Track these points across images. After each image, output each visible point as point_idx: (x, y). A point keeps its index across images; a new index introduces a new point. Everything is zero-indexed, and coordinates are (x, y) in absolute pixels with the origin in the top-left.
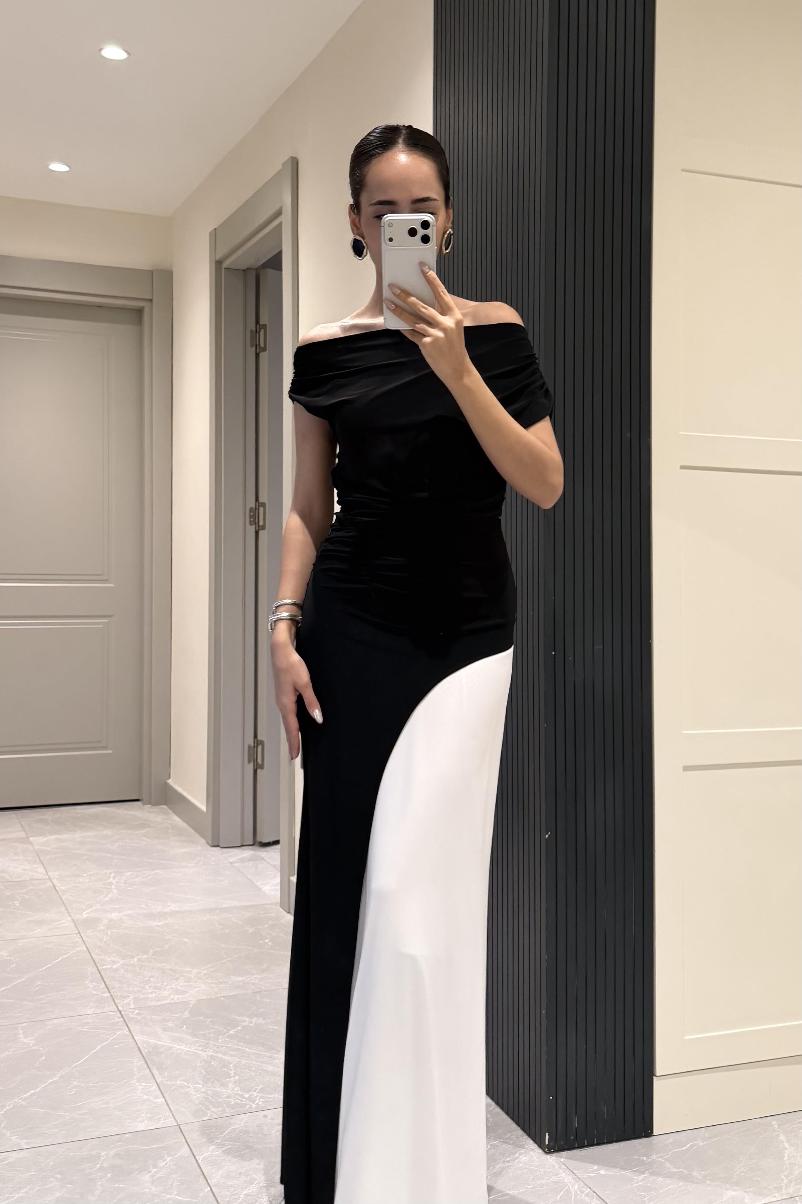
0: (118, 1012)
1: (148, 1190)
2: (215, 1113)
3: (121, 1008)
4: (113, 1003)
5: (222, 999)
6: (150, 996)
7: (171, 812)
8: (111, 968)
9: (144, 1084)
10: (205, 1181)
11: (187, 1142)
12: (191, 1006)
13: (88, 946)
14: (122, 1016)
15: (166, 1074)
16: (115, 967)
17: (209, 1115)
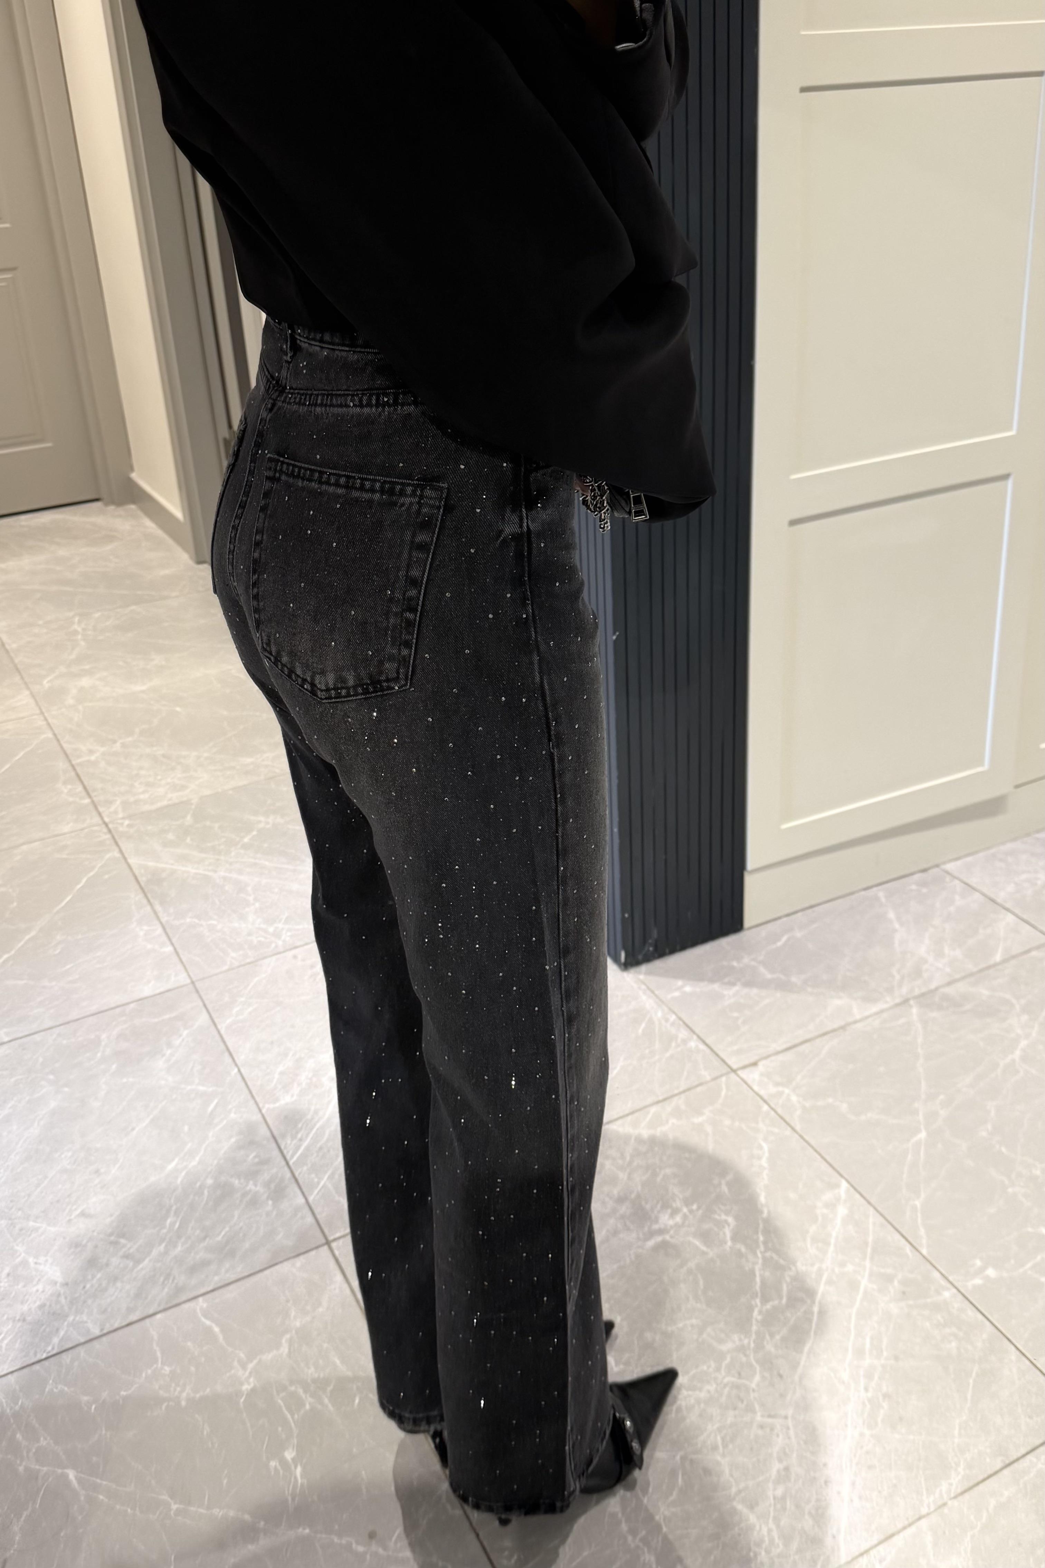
0: (104, 826)
1: (163, 1082)
2: (236, 960)
3: (107, 820)
4: (95, 813)
5: (231, 792)
6: (142, 797)
7: (140, 513)
8: (89, 761)
9: (145, 928)
10: (230, 1060)
11: (205, 1006)
12: (193, 807)
13: (56, 732)
14: (110, 831)
15: (172, 910)
16: (93, 758)
17: (228, 963)
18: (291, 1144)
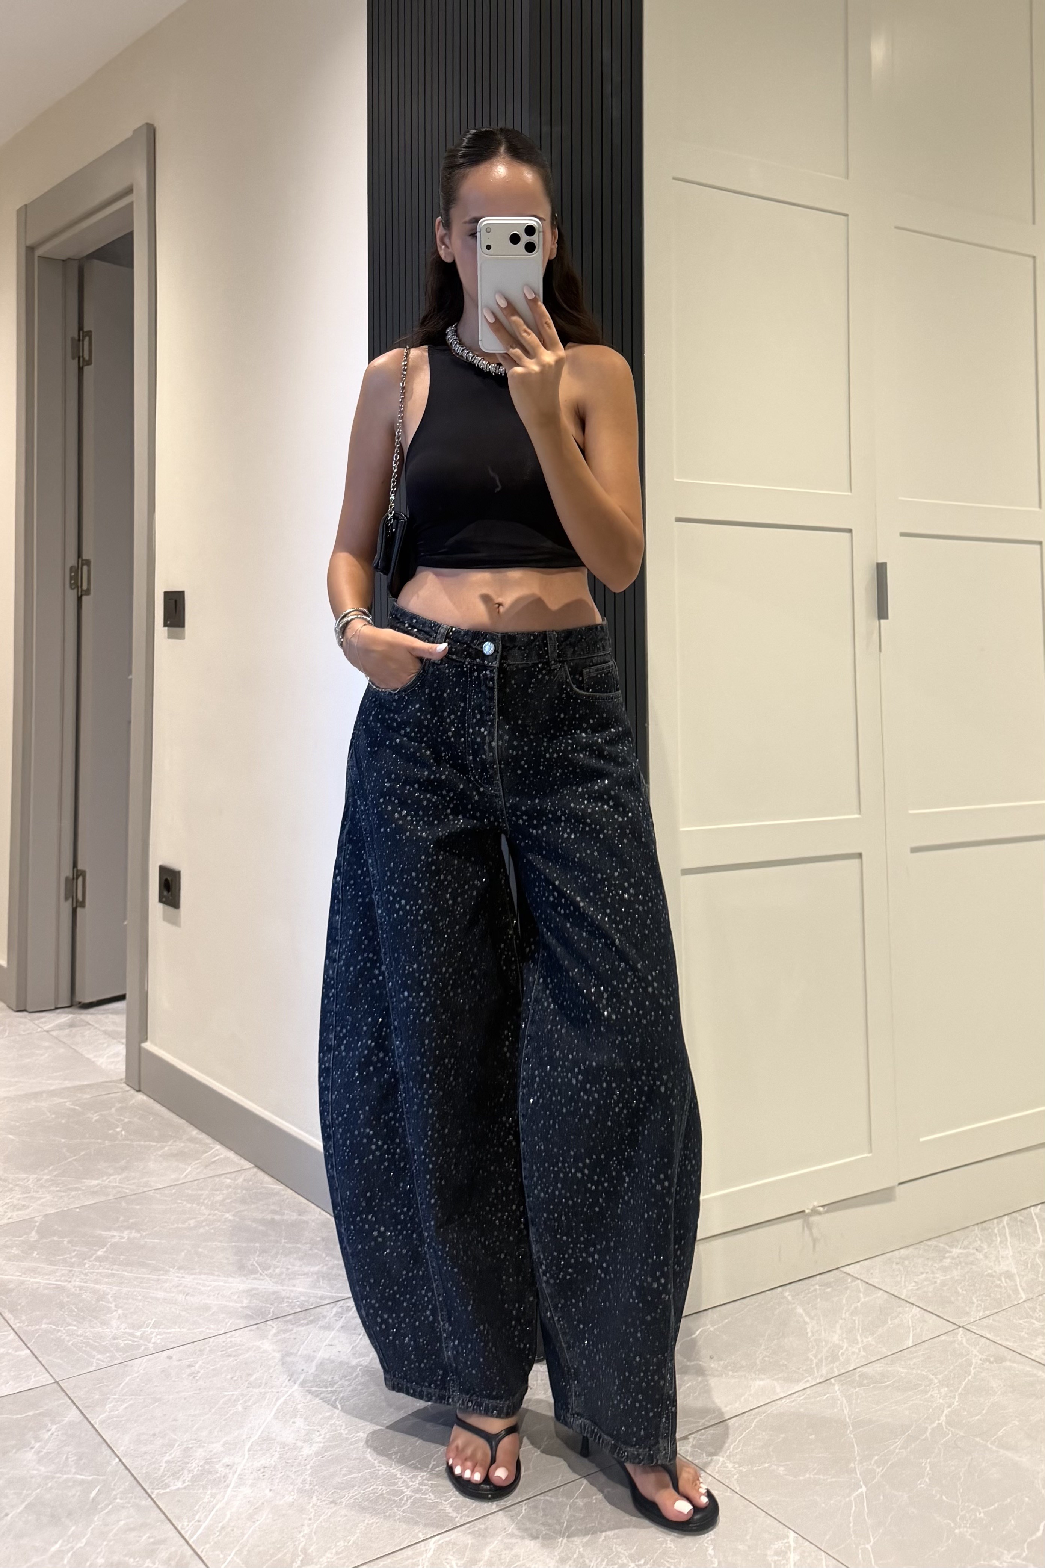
1: (35, 1472)
2: (103, 1361)
5: (78, 1210)
11: (74, 1404)
12: (37, 1224)
15: (23, 1317)
17: (95, 1364)
18: (188, 1525)
